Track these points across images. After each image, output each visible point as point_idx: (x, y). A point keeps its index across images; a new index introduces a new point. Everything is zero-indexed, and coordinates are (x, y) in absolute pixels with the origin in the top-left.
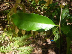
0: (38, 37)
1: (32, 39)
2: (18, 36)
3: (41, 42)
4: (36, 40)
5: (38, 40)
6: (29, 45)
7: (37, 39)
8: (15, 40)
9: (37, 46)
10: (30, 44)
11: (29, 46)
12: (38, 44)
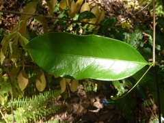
0: (72, 97)
1: (58, 101)
2: (25, 96)
3: (79, 108)
4: (69, 103)
5: (74, 102)
6: (50, 118)
7: (72, 101)
8: (16, 106)
9: (71, 118)
10: (53, 115)
11: (52, 118)
12: (74, 112)
